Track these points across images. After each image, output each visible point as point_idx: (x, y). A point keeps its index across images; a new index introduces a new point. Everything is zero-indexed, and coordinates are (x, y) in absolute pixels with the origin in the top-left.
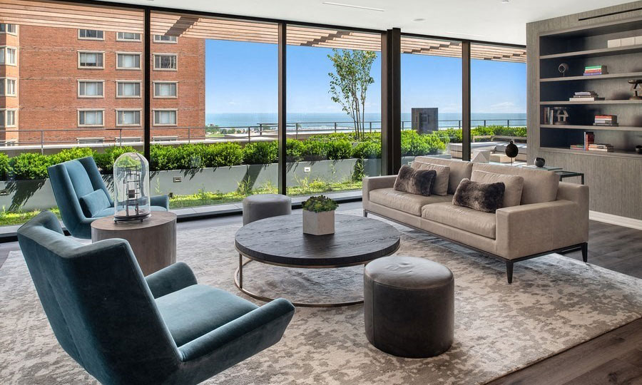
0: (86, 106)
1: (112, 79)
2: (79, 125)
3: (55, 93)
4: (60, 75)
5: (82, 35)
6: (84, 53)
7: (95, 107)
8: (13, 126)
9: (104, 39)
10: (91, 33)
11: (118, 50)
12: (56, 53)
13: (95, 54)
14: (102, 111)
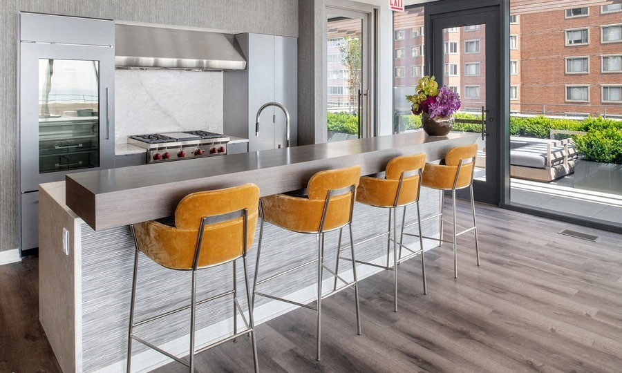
0: (573, 82)
1: (597, 54)
2: (567, 100)
3: (547, 71)
4: (551, 54)
5: (569, 14)
6: (570, 31)
7: (580, 82)
8: (516, 99)
9: (589, 14)
10: (577, 11)
11: (603, 24)
12: (547, 34)
13: (581, 30)
14: (587, 87)
